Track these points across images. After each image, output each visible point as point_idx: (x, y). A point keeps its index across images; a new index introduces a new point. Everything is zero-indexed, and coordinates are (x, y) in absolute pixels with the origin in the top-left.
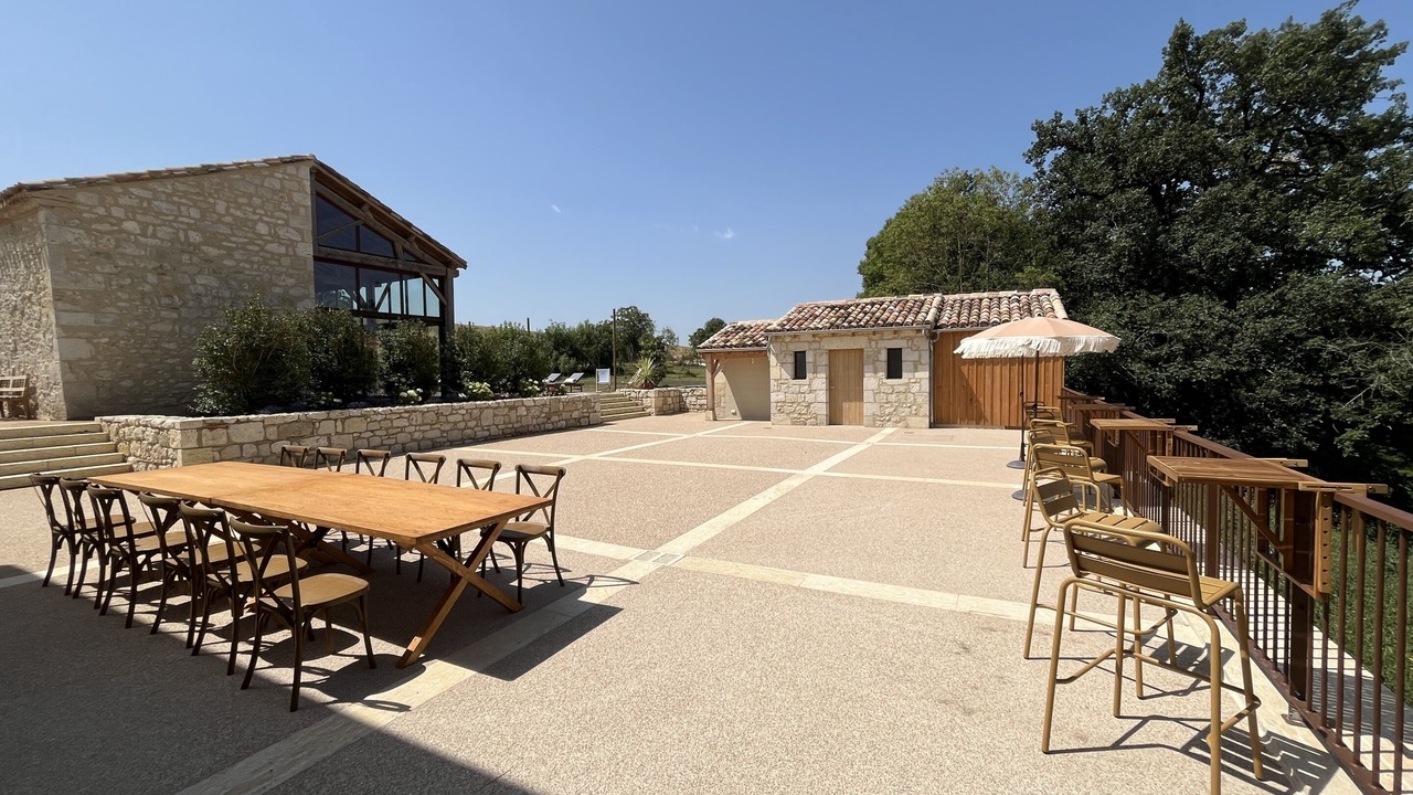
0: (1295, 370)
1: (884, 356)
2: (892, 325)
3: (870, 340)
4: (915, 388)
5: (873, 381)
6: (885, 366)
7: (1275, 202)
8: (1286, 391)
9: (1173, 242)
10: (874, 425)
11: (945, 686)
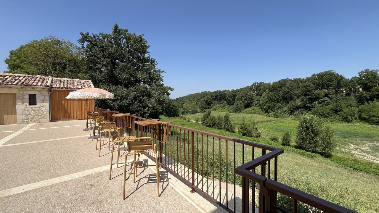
0: (138, 103)
1: (27, 97)
2: (31, 85)
3: (19, 91)
4: (43, 108)
5: (22, 107)
6: (28, 101)
7: (134, 69)
8: (137, 107)
9: (116, 73)
10: (23, 123)
11: (91, 199)
